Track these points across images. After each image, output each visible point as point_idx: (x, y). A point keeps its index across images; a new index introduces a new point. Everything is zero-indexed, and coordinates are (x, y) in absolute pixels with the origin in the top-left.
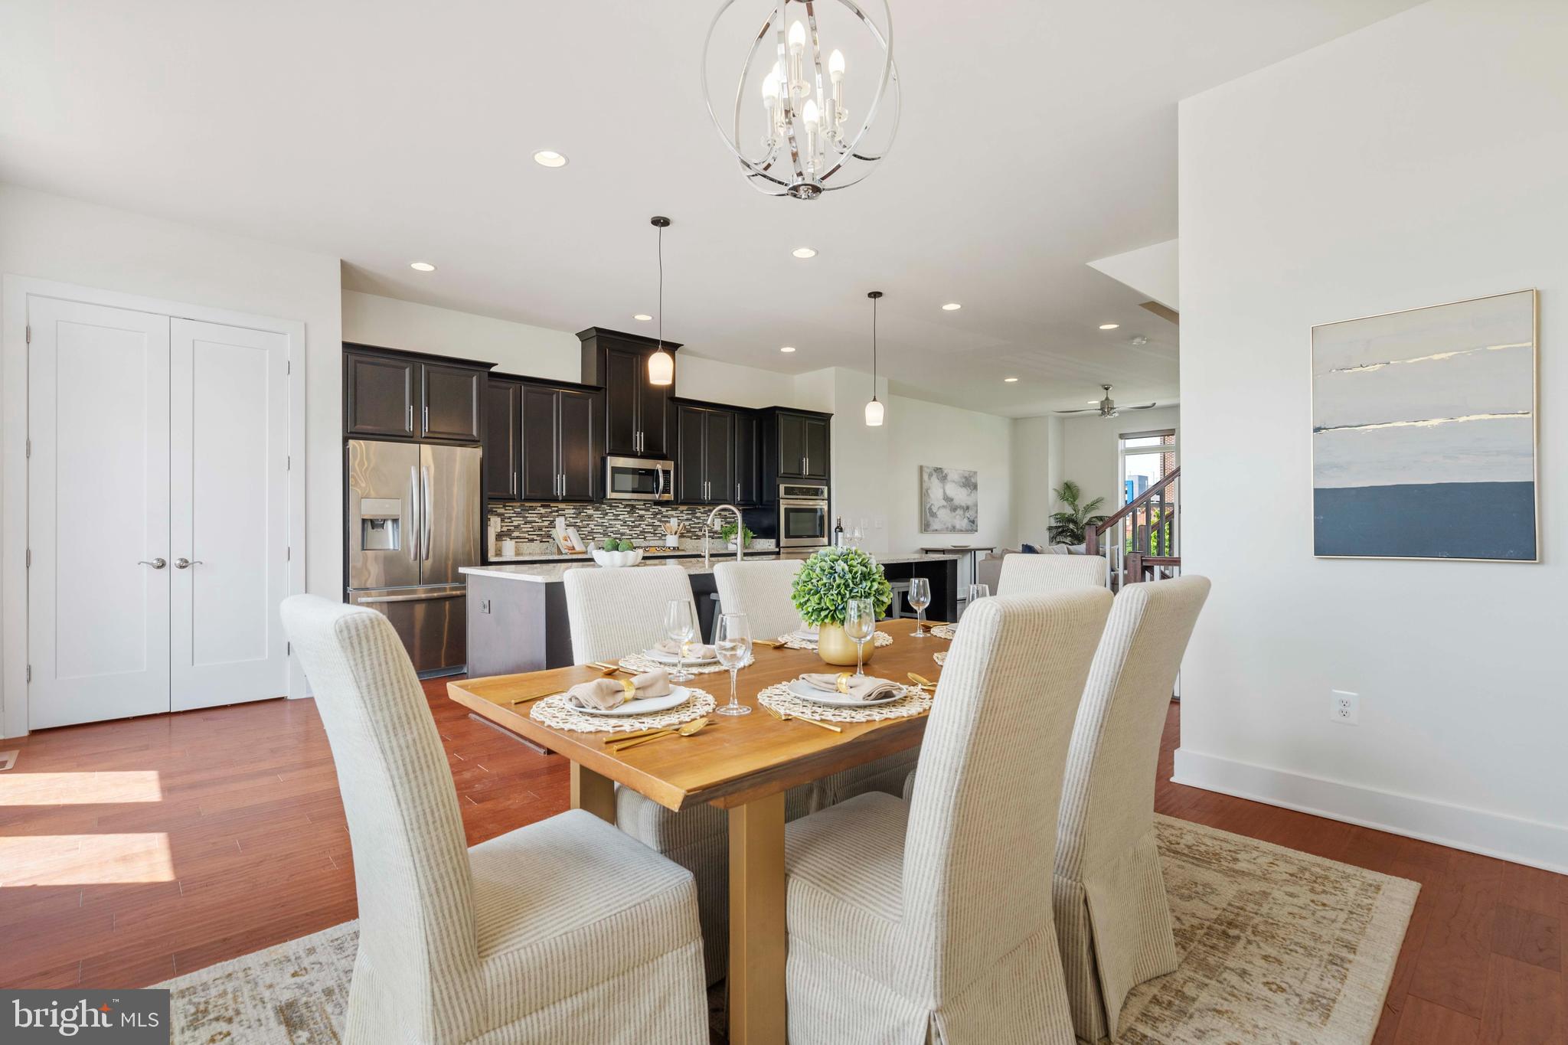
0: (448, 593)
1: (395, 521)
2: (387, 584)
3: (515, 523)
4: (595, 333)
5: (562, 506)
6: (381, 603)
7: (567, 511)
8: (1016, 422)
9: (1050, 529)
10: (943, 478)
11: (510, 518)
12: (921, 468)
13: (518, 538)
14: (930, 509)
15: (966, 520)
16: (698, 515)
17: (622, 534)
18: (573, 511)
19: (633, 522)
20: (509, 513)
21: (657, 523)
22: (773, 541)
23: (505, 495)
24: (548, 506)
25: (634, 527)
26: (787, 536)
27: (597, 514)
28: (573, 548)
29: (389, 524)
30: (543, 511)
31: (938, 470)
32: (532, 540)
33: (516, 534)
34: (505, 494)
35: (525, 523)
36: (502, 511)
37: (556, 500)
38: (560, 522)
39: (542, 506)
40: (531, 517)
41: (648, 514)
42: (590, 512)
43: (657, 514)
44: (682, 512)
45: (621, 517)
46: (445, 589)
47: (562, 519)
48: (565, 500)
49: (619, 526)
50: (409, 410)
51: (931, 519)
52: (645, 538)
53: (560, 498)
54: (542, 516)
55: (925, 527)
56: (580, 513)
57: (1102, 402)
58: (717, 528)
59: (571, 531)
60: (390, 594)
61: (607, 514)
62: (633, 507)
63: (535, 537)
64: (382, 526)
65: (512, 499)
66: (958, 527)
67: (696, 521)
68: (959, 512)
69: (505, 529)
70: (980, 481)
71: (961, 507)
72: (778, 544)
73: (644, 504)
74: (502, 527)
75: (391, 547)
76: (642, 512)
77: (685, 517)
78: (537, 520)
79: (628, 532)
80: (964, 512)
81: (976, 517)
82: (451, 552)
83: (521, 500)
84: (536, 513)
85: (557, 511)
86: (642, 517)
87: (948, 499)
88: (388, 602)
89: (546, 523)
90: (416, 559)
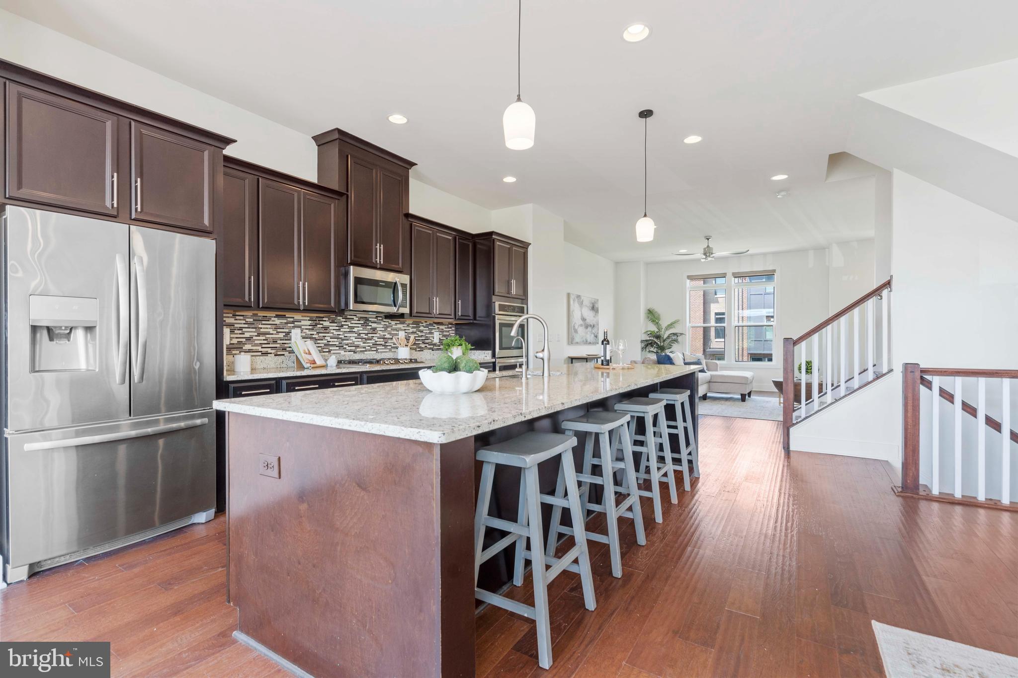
0: (162, 427)
1: (89, 329)
2: (73, 422)
3: (247, 335)
4: (336, 136)
5: (297, 316)
6: (66, 448)
7: (303, 323)
8: (617, 264)
9: (642, 341)
10: (581, 304)
11: (241, 329)
12: (569, 295)
13: (249, 351)
14: (574, 326)
15: (593, 336)
16: (422, 328)
17: (357, 346)
18: (309, 323)
19: (367, 334)
20: (239, 323)
21: (388, 336)
22: (490, 352)
23: (238, 301)
24: (284, 317)
25: (366, 339)
26: (501, 348)
27: (333, 327)
28: (314, 362)
29: (79, 334)
30: (277, 321)
31: (579, 297)
32: (267, 354)
33: (247, 347)
34: (240, 300)
35: (259, 335)
36: (232, 320)
37: (297, 310)
38: (296, 334)
39: (277, 316)
40: (264, 327)
41: (379, 327)
42: (326, 324)
43: (388, 327)
44: (408, 326)
45: (355, 330)
46: (156, 422)
47: (298, 331)
48: (306, 310)
49: (353, 338)
50: (111, 179)
51: (574, 334)
52: (376, 351)
53: (302, 308)
54: (276, 327)
55: (571, 341)
56: (316, 324)
57: (705, 249)
58: (436, 340)
59: (309, 343)
60: (78, 434)
61: (342, 326)
62: (366, 319)
63: (269, 350)
64: (68, 336)
65: (247, 307)
66: (589, 341)
67: (420, 334)
68: (589, 329)
69: (235, 341)
70: (600, 305)
71: (591, 326)
72: (494, 356)
73: (377, 317)
74: (231, 338)
75: (83, 366)
76: (374, 325)
77: (411, 330)
78: (271, 331)
79: (362, 344)
80: (592, 328)
81: (598, 333)
82: (166, 372)
83: (258, 307)
84: (272, 324)
85: (293, 322)
86: (374, 329)
87: (584, 319)
88: (77, 446)
89: (281, 335)
90: (123, 382)
